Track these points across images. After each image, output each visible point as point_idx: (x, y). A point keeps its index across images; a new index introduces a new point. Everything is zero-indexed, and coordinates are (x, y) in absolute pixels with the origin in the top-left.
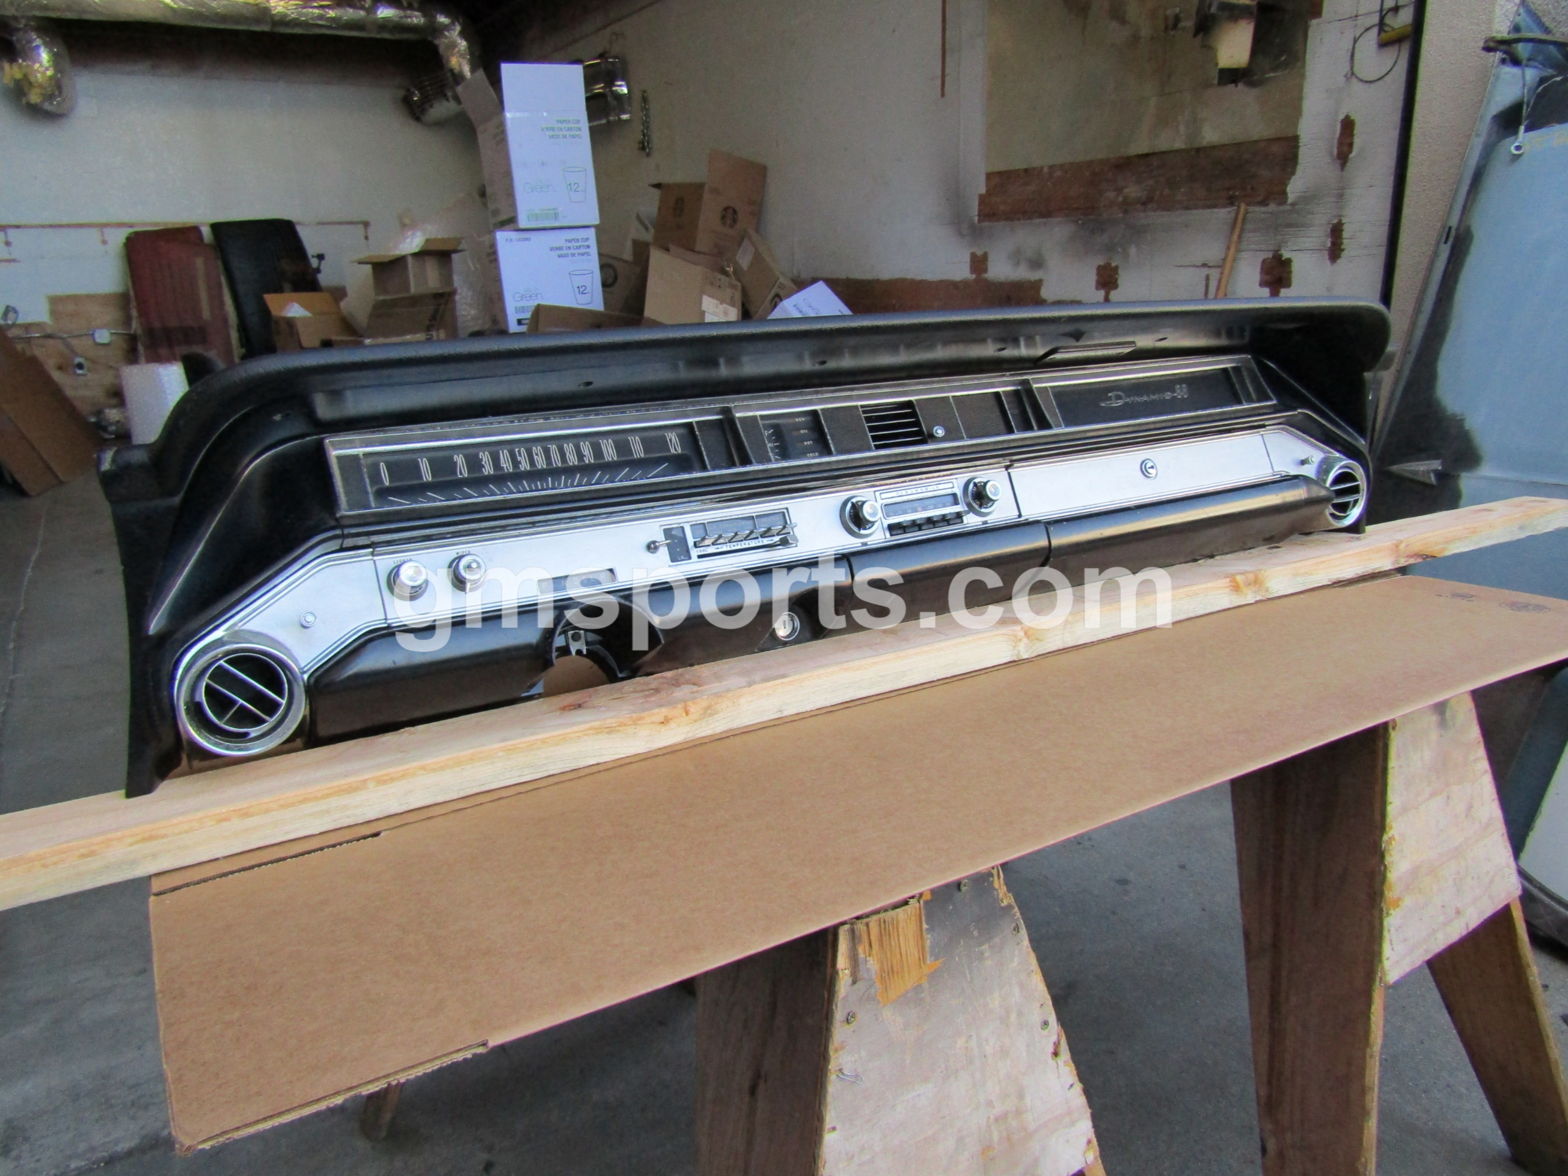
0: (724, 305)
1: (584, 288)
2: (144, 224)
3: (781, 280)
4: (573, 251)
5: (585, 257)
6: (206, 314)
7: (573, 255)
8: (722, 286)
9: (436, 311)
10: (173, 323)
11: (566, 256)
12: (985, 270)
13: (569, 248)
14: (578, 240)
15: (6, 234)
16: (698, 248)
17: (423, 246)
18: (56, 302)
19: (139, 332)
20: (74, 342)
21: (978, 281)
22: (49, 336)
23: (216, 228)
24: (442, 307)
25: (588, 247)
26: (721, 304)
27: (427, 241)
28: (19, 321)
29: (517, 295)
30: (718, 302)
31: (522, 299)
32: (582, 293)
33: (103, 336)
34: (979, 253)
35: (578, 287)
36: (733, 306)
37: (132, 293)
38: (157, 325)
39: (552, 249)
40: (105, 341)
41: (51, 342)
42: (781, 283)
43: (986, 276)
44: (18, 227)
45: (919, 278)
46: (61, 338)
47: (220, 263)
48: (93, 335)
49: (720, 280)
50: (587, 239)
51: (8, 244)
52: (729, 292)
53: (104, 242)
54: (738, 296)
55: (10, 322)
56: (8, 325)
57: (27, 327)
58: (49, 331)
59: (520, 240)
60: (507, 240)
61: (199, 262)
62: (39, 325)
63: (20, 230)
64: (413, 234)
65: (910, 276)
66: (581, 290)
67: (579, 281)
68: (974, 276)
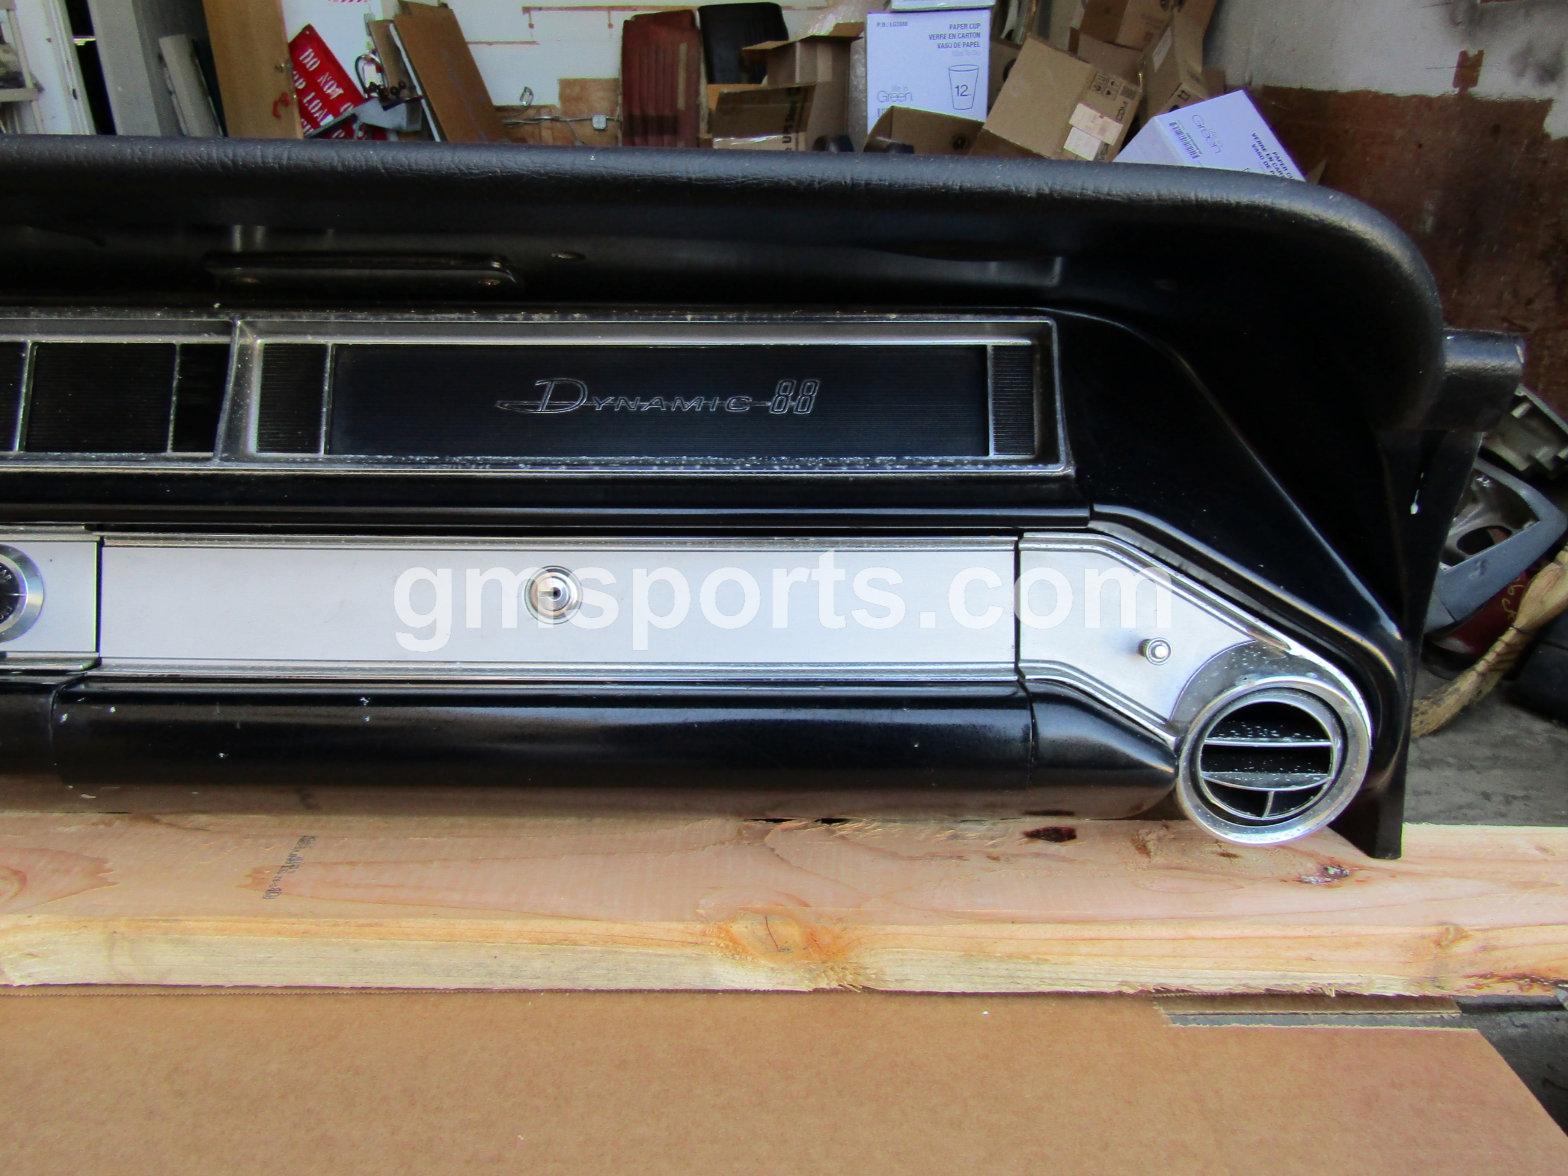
0: (1105, 118)
1: (964, 88)
2: (645, 8)
3: (1185, 87)
4: (957, 40)
5: (972, 49)
6: (681, 103)
7: (958, 45)
8: (1112, 92)
9: (793, 110)
10: (651, 112)
11: (947, 46)
12: (1474, 82)
13: (954, 36)
14: (966, 25)
15: (530, 16)
16: (1121, 39)
17: (831, 32)
18: (566, 85)
19: (621, 118)
20: (574, 126)
21: (1464, 98)
22: (555, 120)
23: (703, 10)
24: (799, 105)
25: (978, 35)
26: (1101, 117)
27: (838, 26)
28: (533, 104)
29: (882, 94)
30: (1099, 115)
31: (887, 100)
32: (962, 95)
33: (599, 122)
34: (1473, 52)
35: (958, 87)
36: (1119, 120)
37: (621, 78)
38: (637, 112)
39: (931, 37)
40: (602, 126)
41: (559, 125)
42: (1183, 92)
43: (1473, 90)
44: (540, 9)
45: (1384, 91)
46: (565, 121)
47: (702, 50)
48: (591, 120)
49: (1113, 83)
50: (978, 25)
51: (531, 26)
52: (1120, 99)
53: (610, 26)
54: (1132, 106)
55: (524, 103)
56: (523, 107)
57: (539, 108)
58: (556, 114)
59: (894, 25)
60: (878, 24)
61: (683, 48)
62: (549, 108)
63: (541, 12)
64: (825, 18)
65: (1374, 89)
66: (961, 90)
67: (959, 79)
68: (1457, 90)
